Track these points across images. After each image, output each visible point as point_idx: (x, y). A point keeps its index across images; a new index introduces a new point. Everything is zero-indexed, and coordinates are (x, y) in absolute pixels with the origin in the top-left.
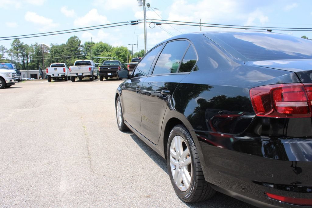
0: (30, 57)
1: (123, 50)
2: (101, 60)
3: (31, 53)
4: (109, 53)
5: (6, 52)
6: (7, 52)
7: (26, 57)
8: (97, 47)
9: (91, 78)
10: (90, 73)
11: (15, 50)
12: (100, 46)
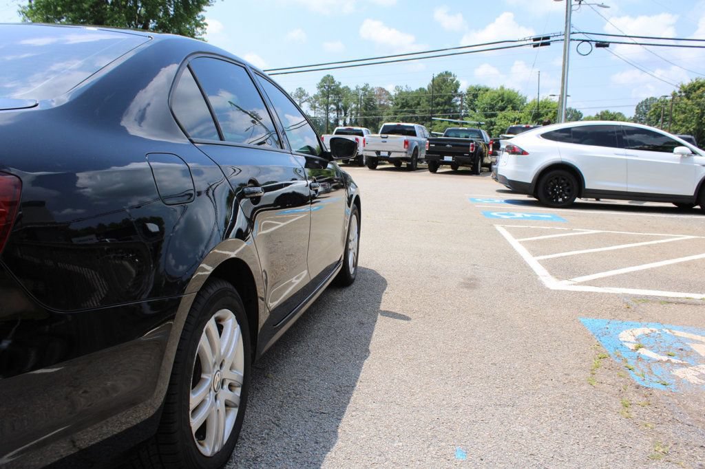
0: (352, 114)
1: (548, 108)
2: (497, 129)
3: (354, 106)
4: (517, 114)
5: (306, 101)
6: (308, 100)
7: (343, 113)
8: (492, 99)
9: (410, 163)
10: (406, 152)
11: (323, 97)
12: (499, 96)
